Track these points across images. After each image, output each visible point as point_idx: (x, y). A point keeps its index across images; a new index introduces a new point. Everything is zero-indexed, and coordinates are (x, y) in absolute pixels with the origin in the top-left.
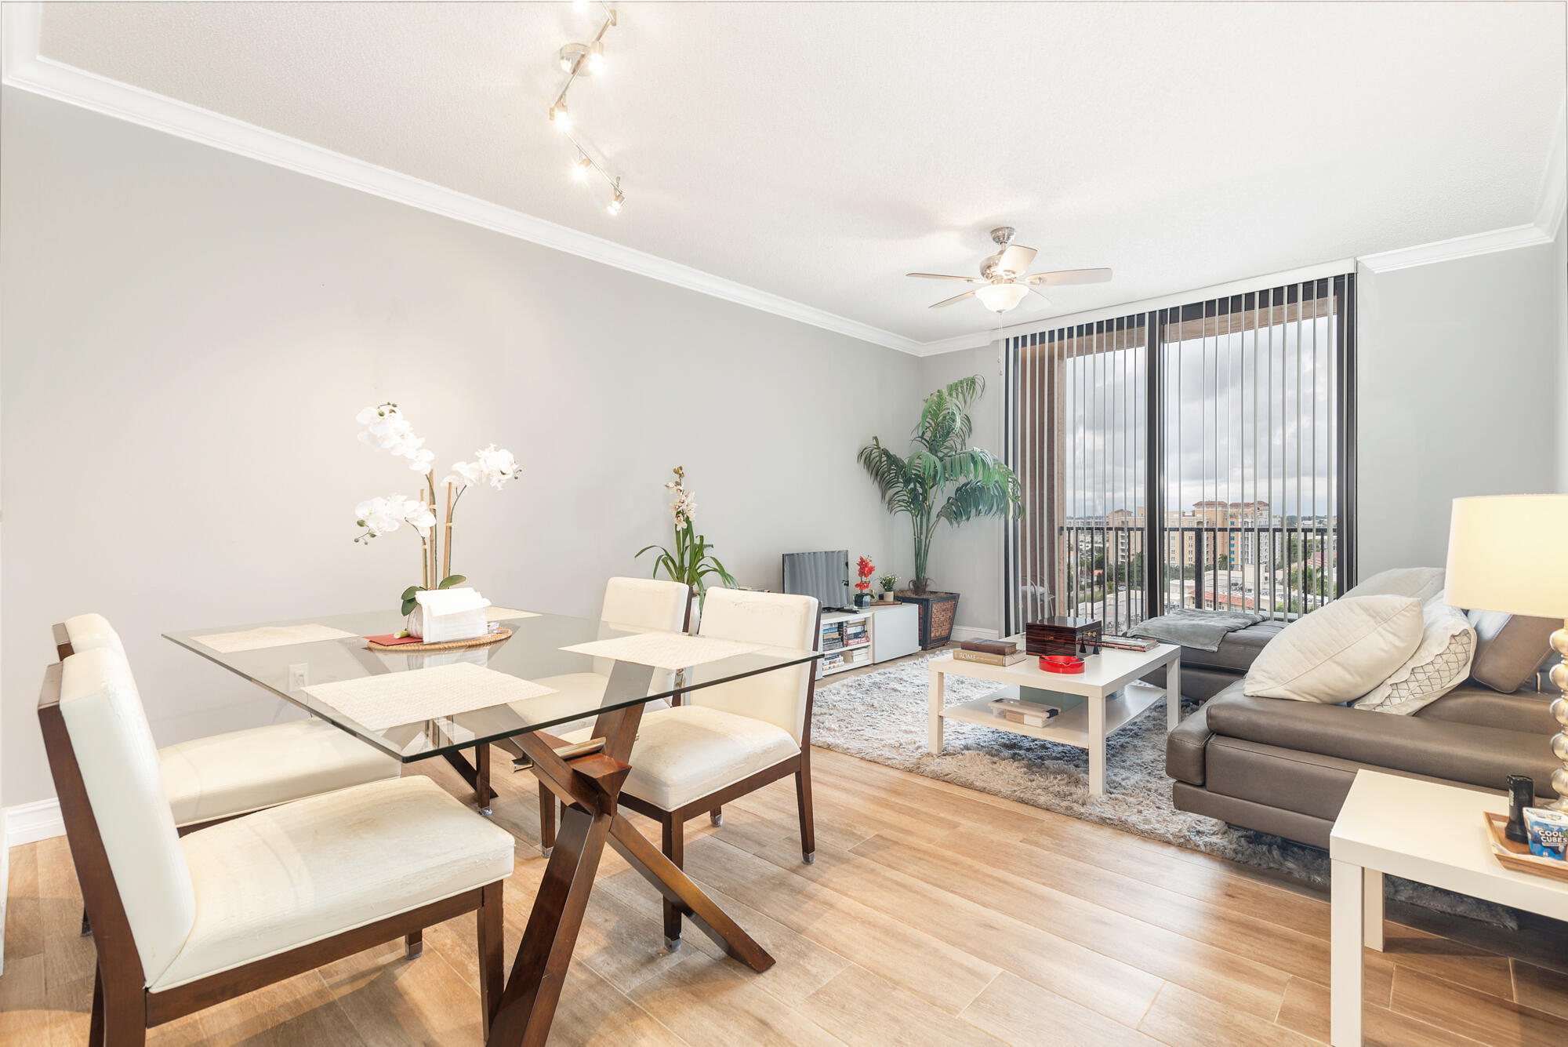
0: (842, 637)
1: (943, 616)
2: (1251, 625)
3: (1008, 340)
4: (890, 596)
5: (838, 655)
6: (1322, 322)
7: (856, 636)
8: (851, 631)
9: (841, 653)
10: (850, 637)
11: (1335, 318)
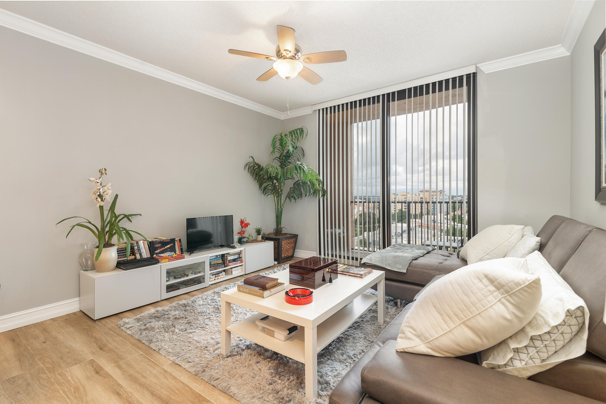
0: (224, 262)
1: (289, 246)
2: (427, 253)
3: (319, 110)
4: (260, 237)
5: (221, 272)
6: (461, 106)
7: (234, 260)
8: (230, 258)
9: (224, 271)
10: (230, 261)
11: (467, 104)
